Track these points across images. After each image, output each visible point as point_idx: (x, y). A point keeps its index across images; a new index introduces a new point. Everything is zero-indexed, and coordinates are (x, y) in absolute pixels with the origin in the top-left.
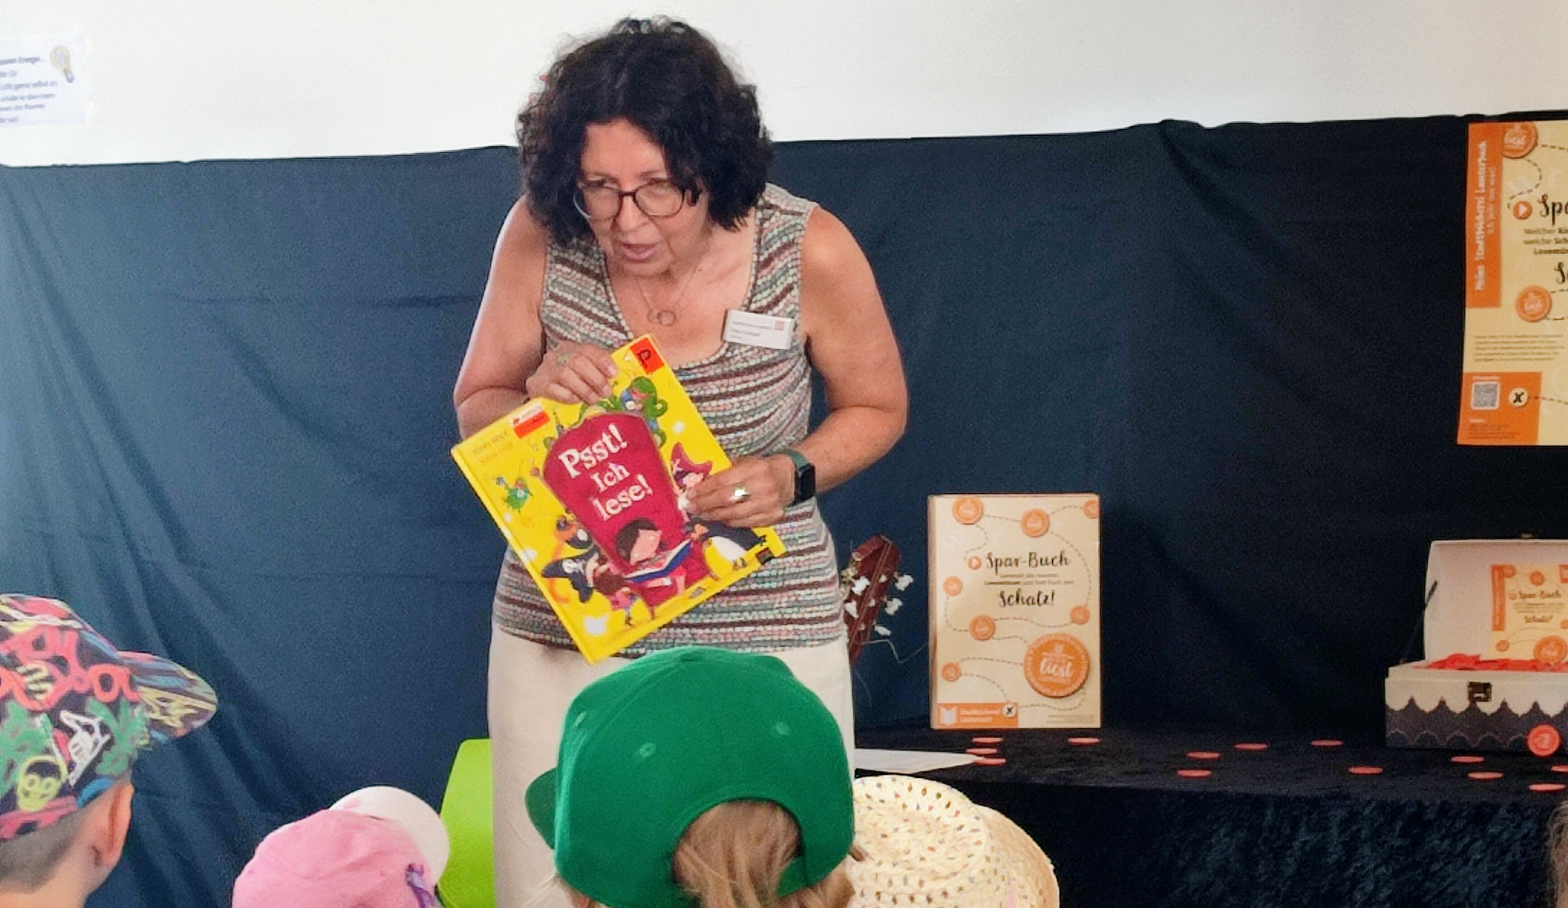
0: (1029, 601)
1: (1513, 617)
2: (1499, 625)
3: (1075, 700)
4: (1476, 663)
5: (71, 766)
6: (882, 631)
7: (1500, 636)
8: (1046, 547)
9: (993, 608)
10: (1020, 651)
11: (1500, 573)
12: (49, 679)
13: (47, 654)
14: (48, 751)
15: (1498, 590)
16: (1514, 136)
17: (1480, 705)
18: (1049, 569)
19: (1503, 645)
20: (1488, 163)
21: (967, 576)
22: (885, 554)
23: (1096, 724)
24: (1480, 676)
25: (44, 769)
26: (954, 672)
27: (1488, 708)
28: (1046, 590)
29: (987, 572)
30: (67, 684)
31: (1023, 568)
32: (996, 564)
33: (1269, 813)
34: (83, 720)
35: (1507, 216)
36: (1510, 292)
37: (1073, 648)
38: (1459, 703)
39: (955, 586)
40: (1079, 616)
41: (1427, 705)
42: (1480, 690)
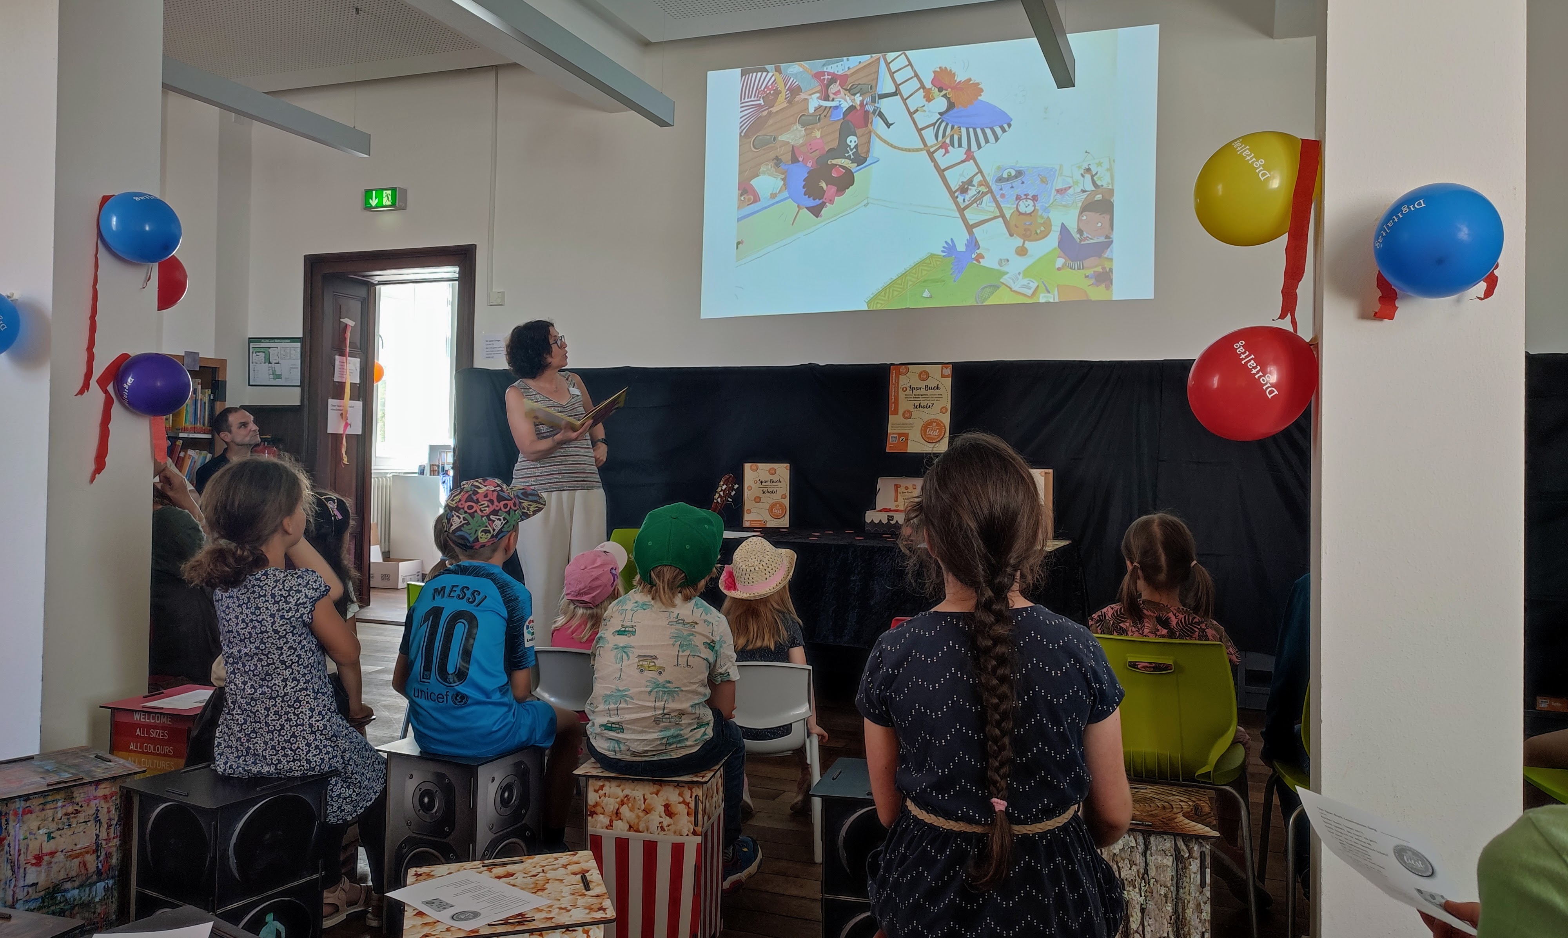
0: (770, 493)
1: (900, 499)
2: (896, 501)
3: (783, 519)
4: (890, 510)
5: (494, 530)
6: (730, 500)
7: (896, 503)
8: (775, 478)
9: (760, 494)
10: (768, 506)
11: (897, 487)
12: (488, 506)
13: (488, 499)
14: (486, 527)
15: (896, 491)
16: (903, 369)
17: (891, 522)
18: (776, 484)
19: (897, 506)
20: (895, 376)
21: (753, 485)
22: (731, 479)
23: (788, 526)
24: (891, 514)
25: (486, 532)
26: (749, 512)
27: (892, 522)
28: (775, 490)
29: (759, 484)
30: (492, 508)
31: (769, 483)
32: (761, 482)
33: (833, 550)
34: (497, 517)
35: (900, 390)
36: (901, 412)
37: (782, 505)
38: (885, 521)
39: (750, 488)
40: (784, 497)
41: (876, 521)
42: (890, 518)
